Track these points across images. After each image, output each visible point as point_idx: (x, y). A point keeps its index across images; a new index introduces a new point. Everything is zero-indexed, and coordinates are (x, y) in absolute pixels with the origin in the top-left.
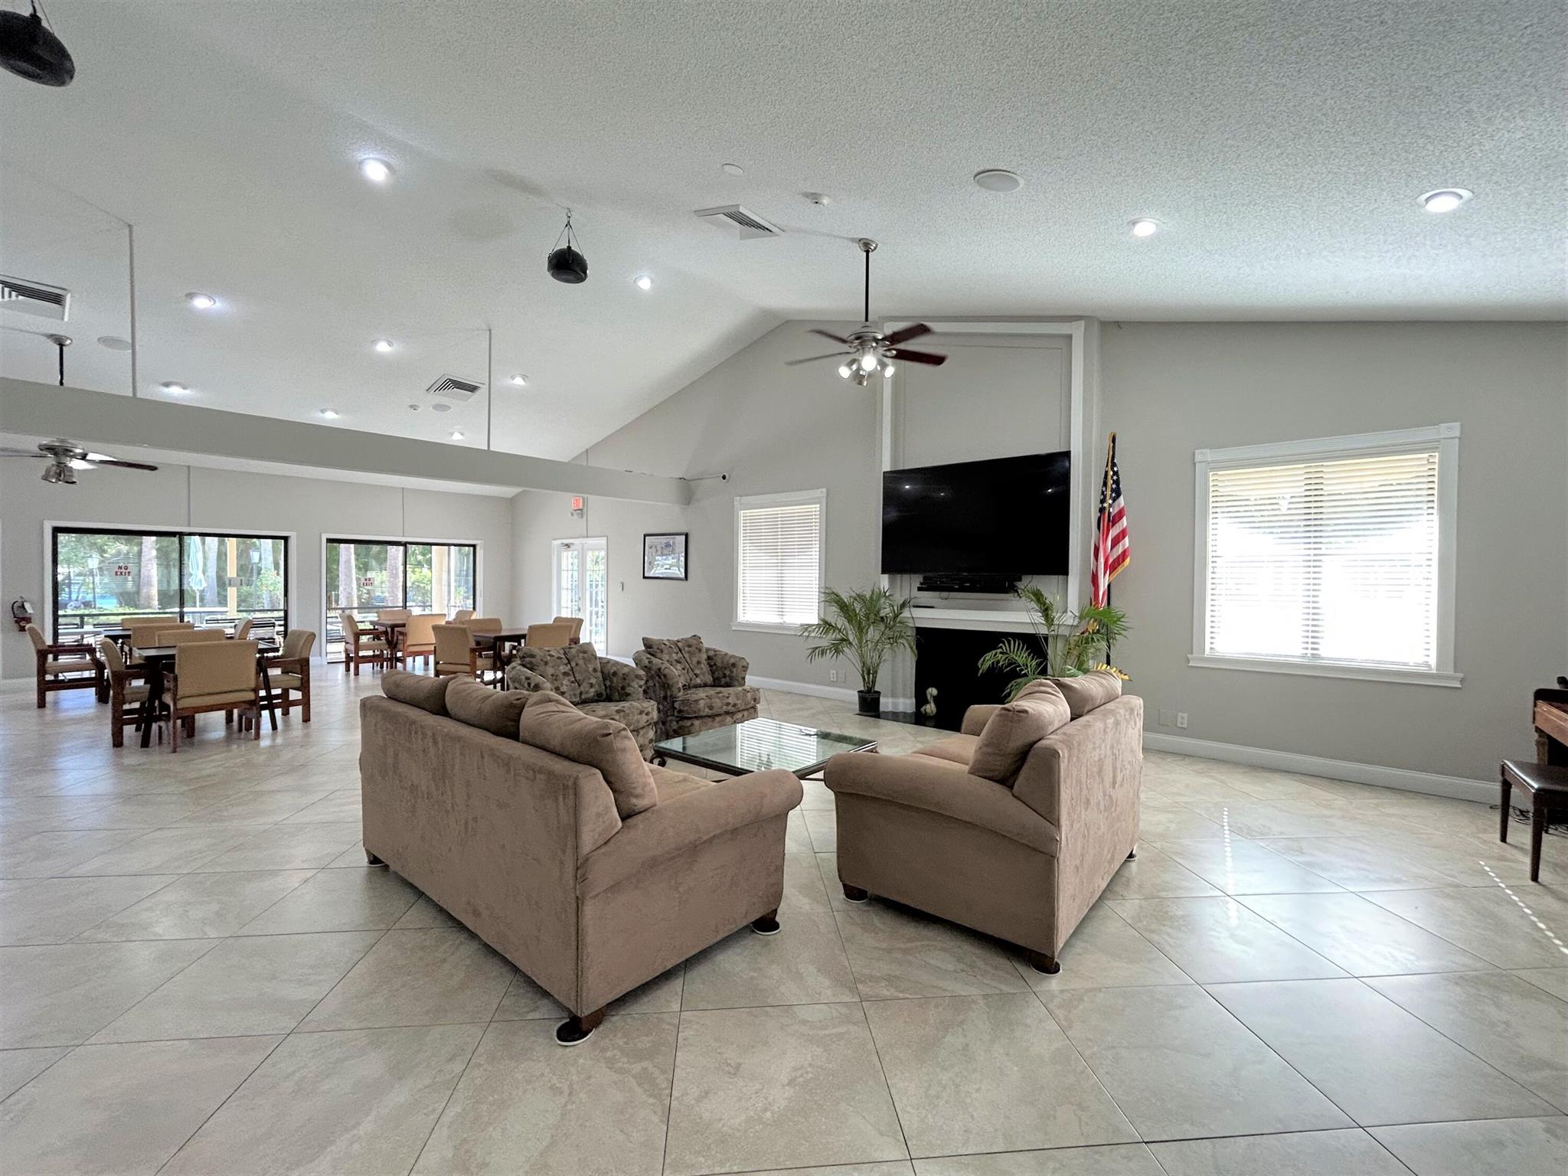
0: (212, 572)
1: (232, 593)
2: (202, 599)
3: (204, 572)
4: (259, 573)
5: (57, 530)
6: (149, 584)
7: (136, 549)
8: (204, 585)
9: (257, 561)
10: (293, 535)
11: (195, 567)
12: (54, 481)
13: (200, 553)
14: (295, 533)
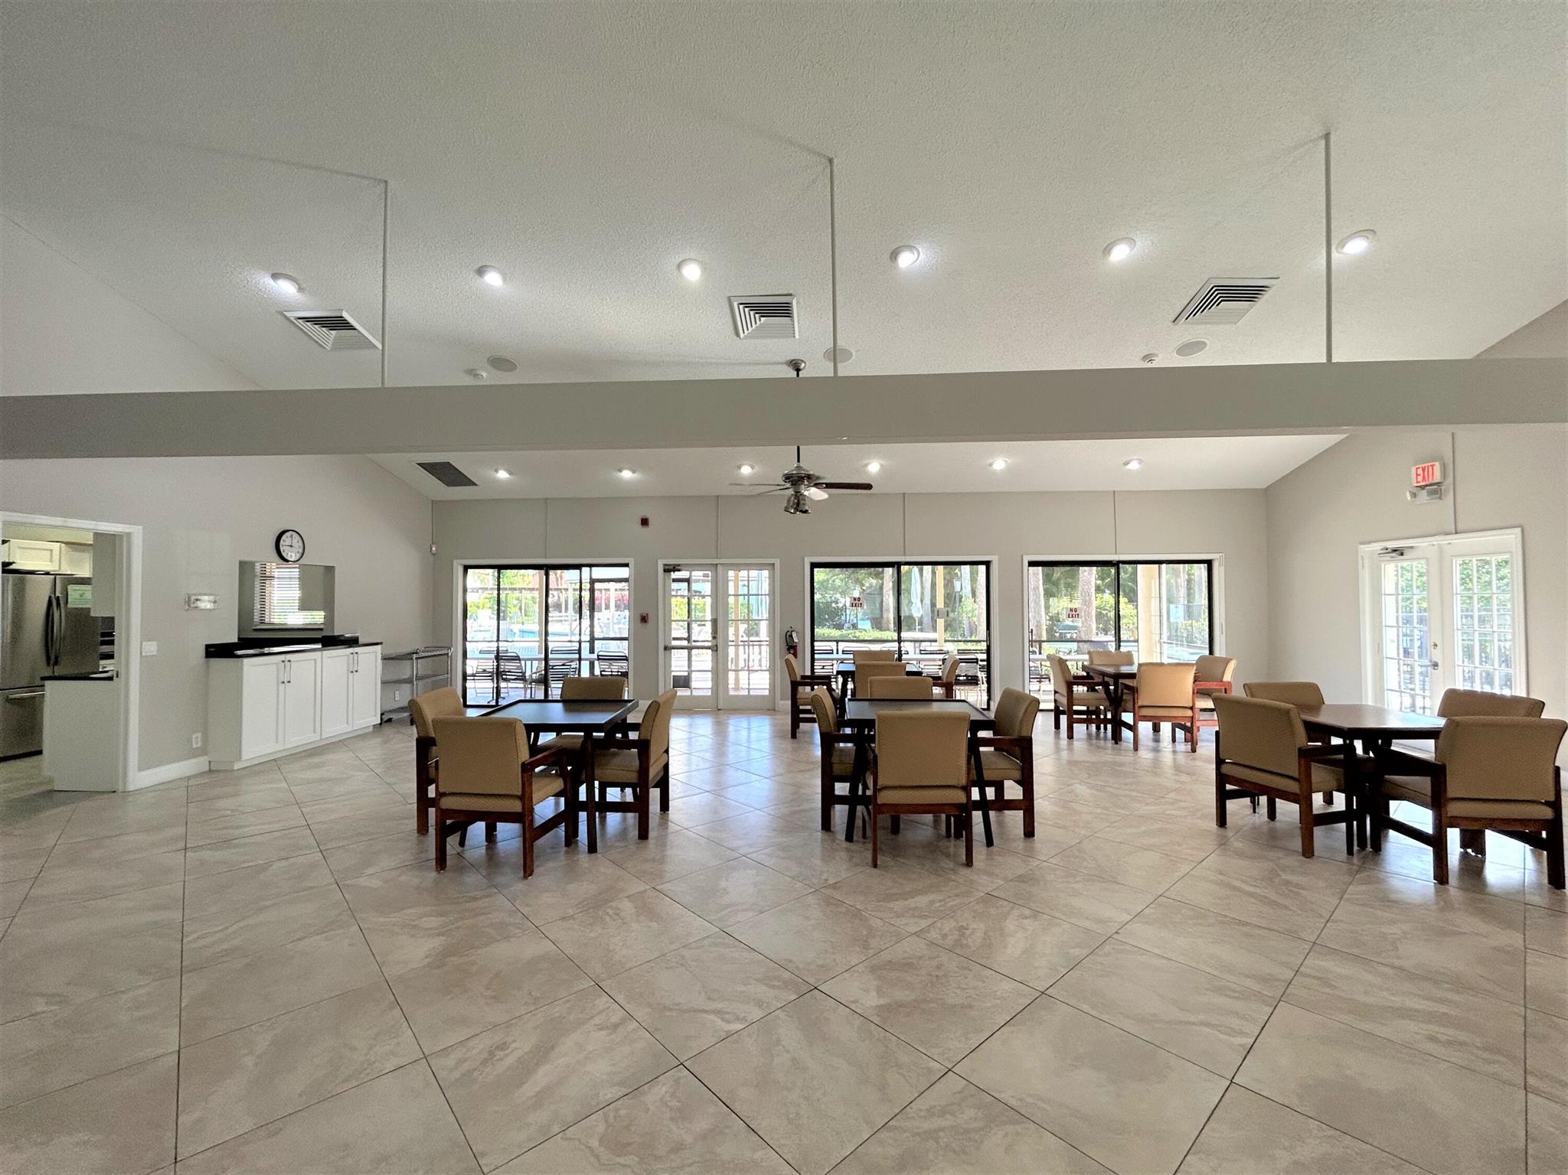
0: (927, 601)
1: (941, 623)
2: (921, 623)
3: (922, 601)
4: (960, 601)
5: (814, 565)
6: (888, 610)
7: (880, 582)
8: (921, 612)
9: (959, 590)
10: (994, 559)
11: (915, 597)
12: (792, 511)
13: (918, 580)
14: (996, 557)
